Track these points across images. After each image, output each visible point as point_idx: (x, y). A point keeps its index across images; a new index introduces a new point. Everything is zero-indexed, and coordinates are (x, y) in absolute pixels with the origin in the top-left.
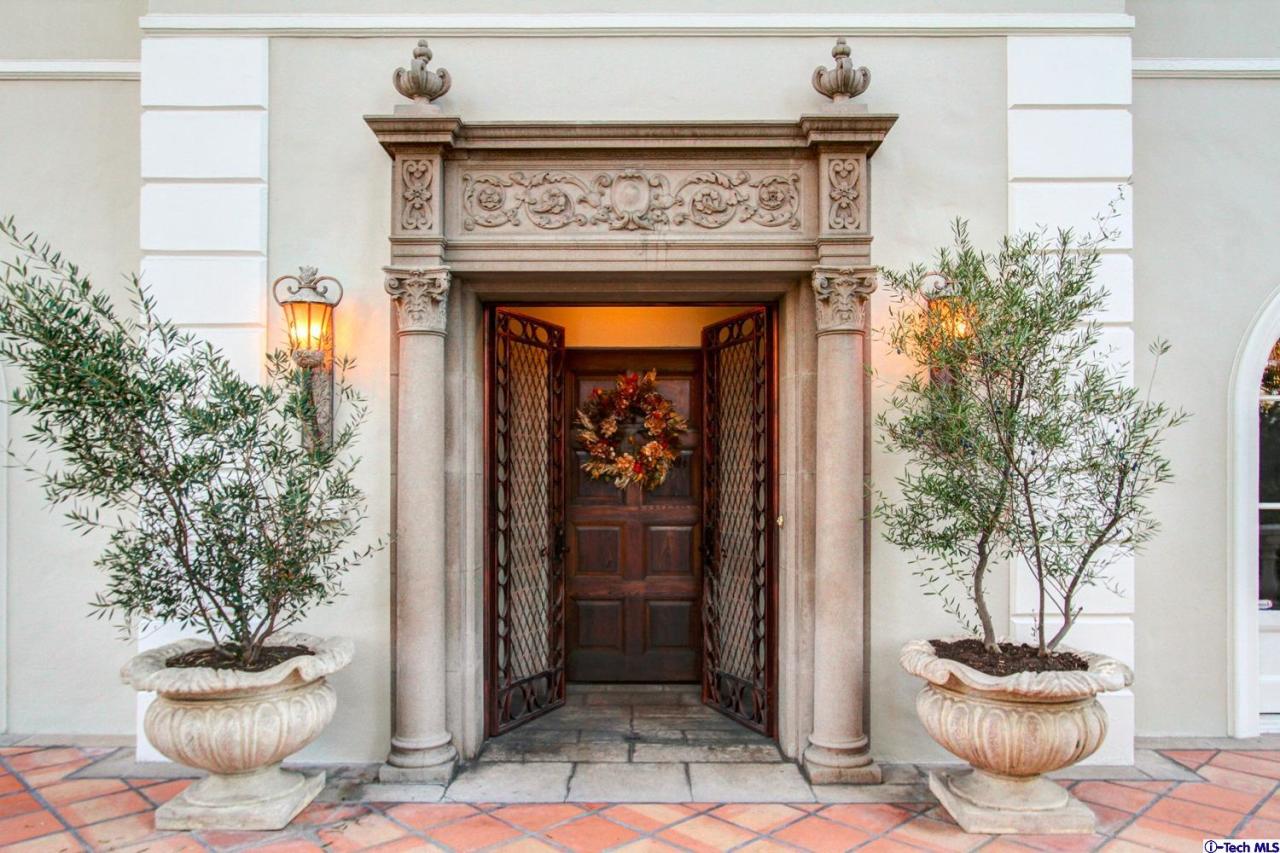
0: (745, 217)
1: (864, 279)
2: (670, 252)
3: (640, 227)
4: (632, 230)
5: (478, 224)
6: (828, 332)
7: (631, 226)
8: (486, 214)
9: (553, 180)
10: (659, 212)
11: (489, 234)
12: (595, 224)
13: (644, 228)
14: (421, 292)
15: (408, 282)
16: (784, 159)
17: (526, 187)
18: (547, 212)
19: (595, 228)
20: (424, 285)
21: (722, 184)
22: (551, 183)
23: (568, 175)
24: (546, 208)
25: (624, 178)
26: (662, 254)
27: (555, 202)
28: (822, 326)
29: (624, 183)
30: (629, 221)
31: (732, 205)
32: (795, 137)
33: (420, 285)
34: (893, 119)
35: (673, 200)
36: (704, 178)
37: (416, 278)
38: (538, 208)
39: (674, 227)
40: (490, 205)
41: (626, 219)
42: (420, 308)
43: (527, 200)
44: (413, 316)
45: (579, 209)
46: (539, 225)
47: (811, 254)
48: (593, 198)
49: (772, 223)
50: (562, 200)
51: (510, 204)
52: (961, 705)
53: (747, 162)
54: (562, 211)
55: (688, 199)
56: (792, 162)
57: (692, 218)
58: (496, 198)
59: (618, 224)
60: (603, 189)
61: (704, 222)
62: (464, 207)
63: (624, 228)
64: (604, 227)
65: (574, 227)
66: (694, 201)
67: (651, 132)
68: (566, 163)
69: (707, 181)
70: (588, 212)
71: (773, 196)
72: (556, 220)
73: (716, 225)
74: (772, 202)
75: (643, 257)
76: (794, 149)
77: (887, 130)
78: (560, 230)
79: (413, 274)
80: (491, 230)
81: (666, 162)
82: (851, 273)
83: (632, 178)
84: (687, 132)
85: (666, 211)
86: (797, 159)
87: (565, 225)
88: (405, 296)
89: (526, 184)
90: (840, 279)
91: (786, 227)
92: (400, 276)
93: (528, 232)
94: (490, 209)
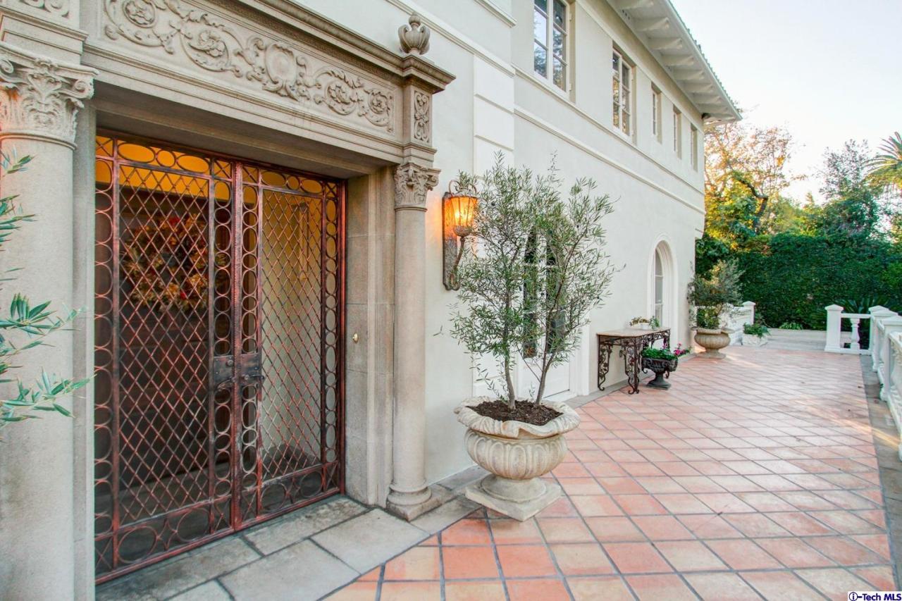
0: (361, 113)
1: (431, 176)
2: (312, 123)
3: (290, 96)
4: (282, 96)
5: (123, 35)
6: (404, 208)
7: (283, 92)
8: (134, 29)
9: (211, 23)
10: (304, 88)
11: (137, 51)
12: (250, 80)
13: (293, 98)
14: (51, 91)
15: (30, 72)
16: (386, 79)
17: (182, 18)
18: (205, 51)
19: (249, 83)
20: (56, 82)
21: (347, 83)
22: (209, 25)
23: (228, 25)
24: (203, 47)
25: (278, 48)
26: (307, 124)
27: (215, 45)
28: (404, 203)
29: (277, 53)
30: (282, 87)
31: (354, 101)
32: (398, 67)
33: (50, 81)
34: (452, 78)
35: (315, 83)
36: (337, 73)
37: (45, 71)
38: (195, 44)
39: (314, 104)
40: (141, 21)
41: (279, 85)
42: (50, 109)
43: (183, 31)
44: (37, 118)
45: (236, 61)
46: (195, 62)
47: (398, 152)
48: (250, 55)
49: (377, 124)
50: (221, 47)
51: (162, 28)
52: (517, 446)
53: (365, 73)
54: (219, 56)
55: (324, 85)
56: (389, 83)
57: (327, 101)
58: (149, 16)
59: (272, 87)
60: (258, 51)
61: (335, 107)
62: (105, 10)
63: (276, 92)
64: (259, 85)
65: (230, 75)
66: (329, 88)
67: (308, 18)
68: (225, 12)
69: (338, 76)
70: (244, 68)
71: (379, 104)
72: (212, 63)
73: (343, 113)
74: (377, 107)
75: (292, 122)
76: (393, 74)
77: (446, 83)
78: (216, 74)
79: (40, 64)
80: (139, 47)
81: (310, 49)
82: (426, 171)
83: (284, 50)
84: (334, 31)
85: (309, 89)
86: (393, 83)
87: (222, 70)
88: (23, 89)
89: (183, 15)
90: (420, 174)
91: (385, 129)
92: (18, 61)
93: (181, 63)
94: (139, 25)
